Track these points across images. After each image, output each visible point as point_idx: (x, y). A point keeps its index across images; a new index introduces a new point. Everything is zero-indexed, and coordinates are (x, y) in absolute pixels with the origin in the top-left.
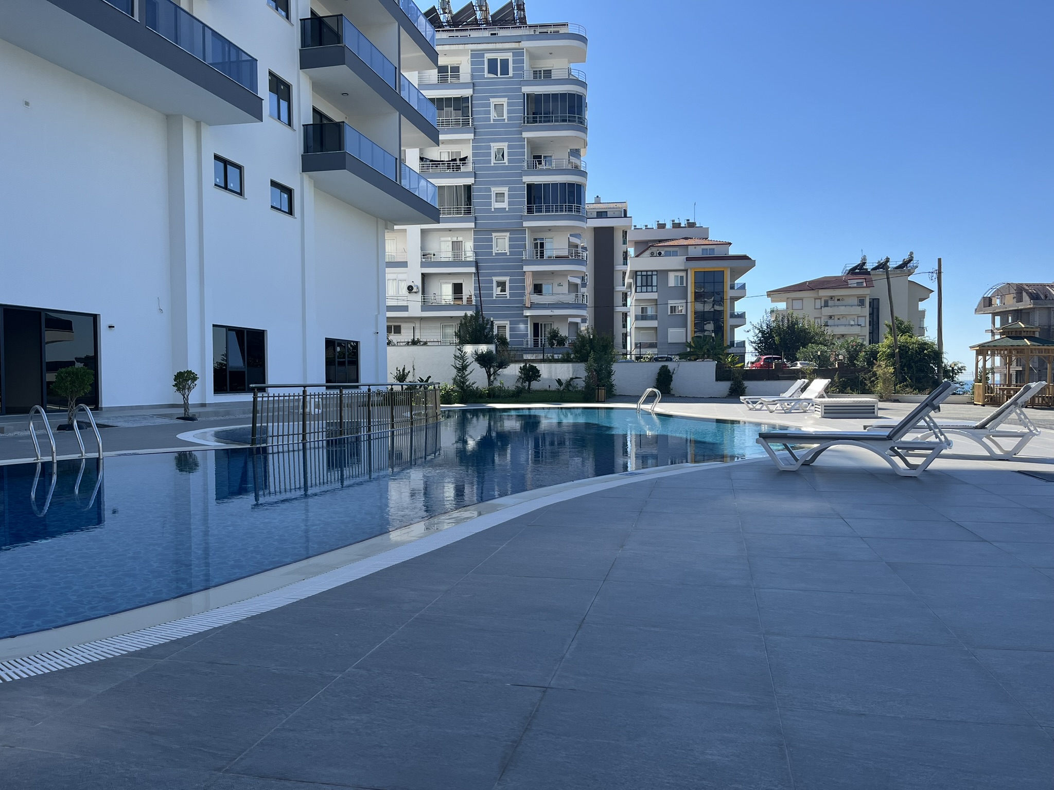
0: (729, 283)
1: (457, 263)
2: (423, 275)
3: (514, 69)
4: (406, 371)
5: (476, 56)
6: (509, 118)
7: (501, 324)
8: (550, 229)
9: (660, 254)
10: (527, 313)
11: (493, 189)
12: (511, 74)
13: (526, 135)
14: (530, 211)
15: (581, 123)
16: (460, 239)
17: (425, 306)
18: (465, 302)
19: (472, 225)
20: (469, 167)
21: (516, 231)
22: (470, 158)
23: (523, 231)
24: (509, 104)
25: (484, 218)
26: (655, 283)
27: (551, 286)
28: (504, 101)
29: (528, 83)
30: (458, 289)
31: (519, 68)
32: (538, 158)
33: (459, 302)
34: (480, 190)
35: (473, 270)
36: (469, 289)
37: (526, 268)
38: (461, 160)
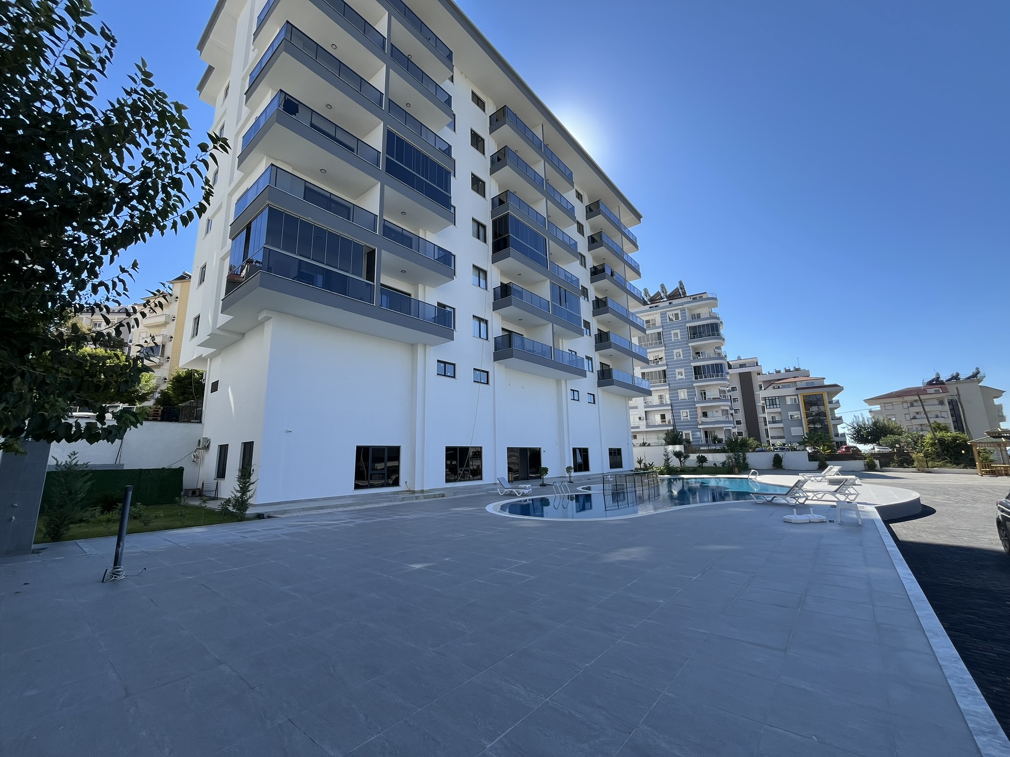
0: (827, 401)
1: (662, 404)
2: (645, 411)
3: (681, 317)
4: (642, 459)
5: (663, 315)
6: (681, 338)
7: (686, 433)
8: (708, 386)
9: (779, 387)
10: (701, 427)
11: (676, 370)
12: (680, 319)
13: (690, 344)
14: (696, 378)
15: (718, 335)
16: (662, 394)
17: (648, 426)
18: (667, 423)
19: (668, 387)
20: (664, 362)
21: (690, 388)
22: (664, 357)
23: (694, 388)
24: (680, 332)
25: (672, 384)
26: (778, 403)
27: (712, 412)
28: (678, 331)
29: (689, 322)
30: (663, 417)
31: (684, 316)
32: (698, 353)
33: (664, 423)
34: (669, 371)
35: (670, 408)
36: (669, 417)
37: (697, 405)
38: (659, 359)
